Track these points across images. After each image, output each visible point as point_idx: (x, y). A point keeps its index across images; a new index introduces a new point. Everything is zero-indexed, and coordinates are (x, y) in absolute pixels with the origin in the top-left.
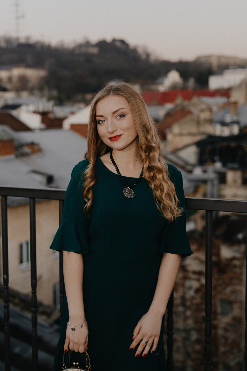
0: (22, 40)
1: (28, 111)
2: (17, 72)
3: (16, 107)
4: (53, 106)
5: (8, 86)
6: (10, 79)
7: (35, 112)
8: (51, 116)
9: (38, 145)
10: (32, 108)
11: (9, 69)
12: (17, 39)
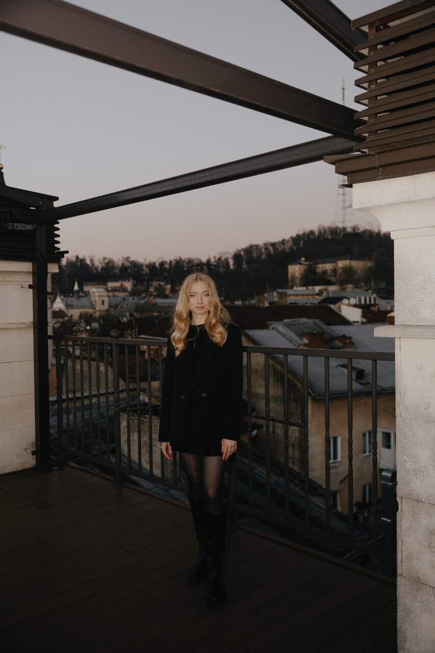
0: (349, 230)
1: (349, 305)
2: (341, 264)
3: (337, 300)
4: (375, 298)
5: (333, 279)
6: (334, 271)
7: (355, 306)
8: (373, 309)
9: (350, 338)
10: (353, 301)
11: (335, 262)
12: (344, 229)
